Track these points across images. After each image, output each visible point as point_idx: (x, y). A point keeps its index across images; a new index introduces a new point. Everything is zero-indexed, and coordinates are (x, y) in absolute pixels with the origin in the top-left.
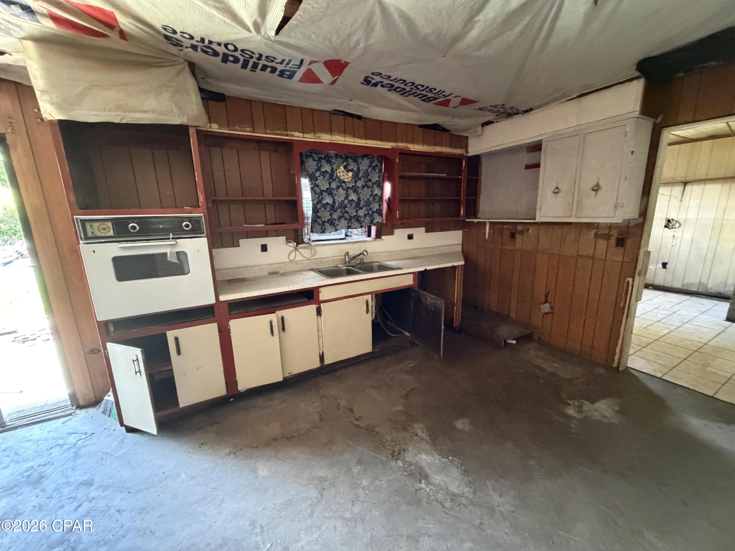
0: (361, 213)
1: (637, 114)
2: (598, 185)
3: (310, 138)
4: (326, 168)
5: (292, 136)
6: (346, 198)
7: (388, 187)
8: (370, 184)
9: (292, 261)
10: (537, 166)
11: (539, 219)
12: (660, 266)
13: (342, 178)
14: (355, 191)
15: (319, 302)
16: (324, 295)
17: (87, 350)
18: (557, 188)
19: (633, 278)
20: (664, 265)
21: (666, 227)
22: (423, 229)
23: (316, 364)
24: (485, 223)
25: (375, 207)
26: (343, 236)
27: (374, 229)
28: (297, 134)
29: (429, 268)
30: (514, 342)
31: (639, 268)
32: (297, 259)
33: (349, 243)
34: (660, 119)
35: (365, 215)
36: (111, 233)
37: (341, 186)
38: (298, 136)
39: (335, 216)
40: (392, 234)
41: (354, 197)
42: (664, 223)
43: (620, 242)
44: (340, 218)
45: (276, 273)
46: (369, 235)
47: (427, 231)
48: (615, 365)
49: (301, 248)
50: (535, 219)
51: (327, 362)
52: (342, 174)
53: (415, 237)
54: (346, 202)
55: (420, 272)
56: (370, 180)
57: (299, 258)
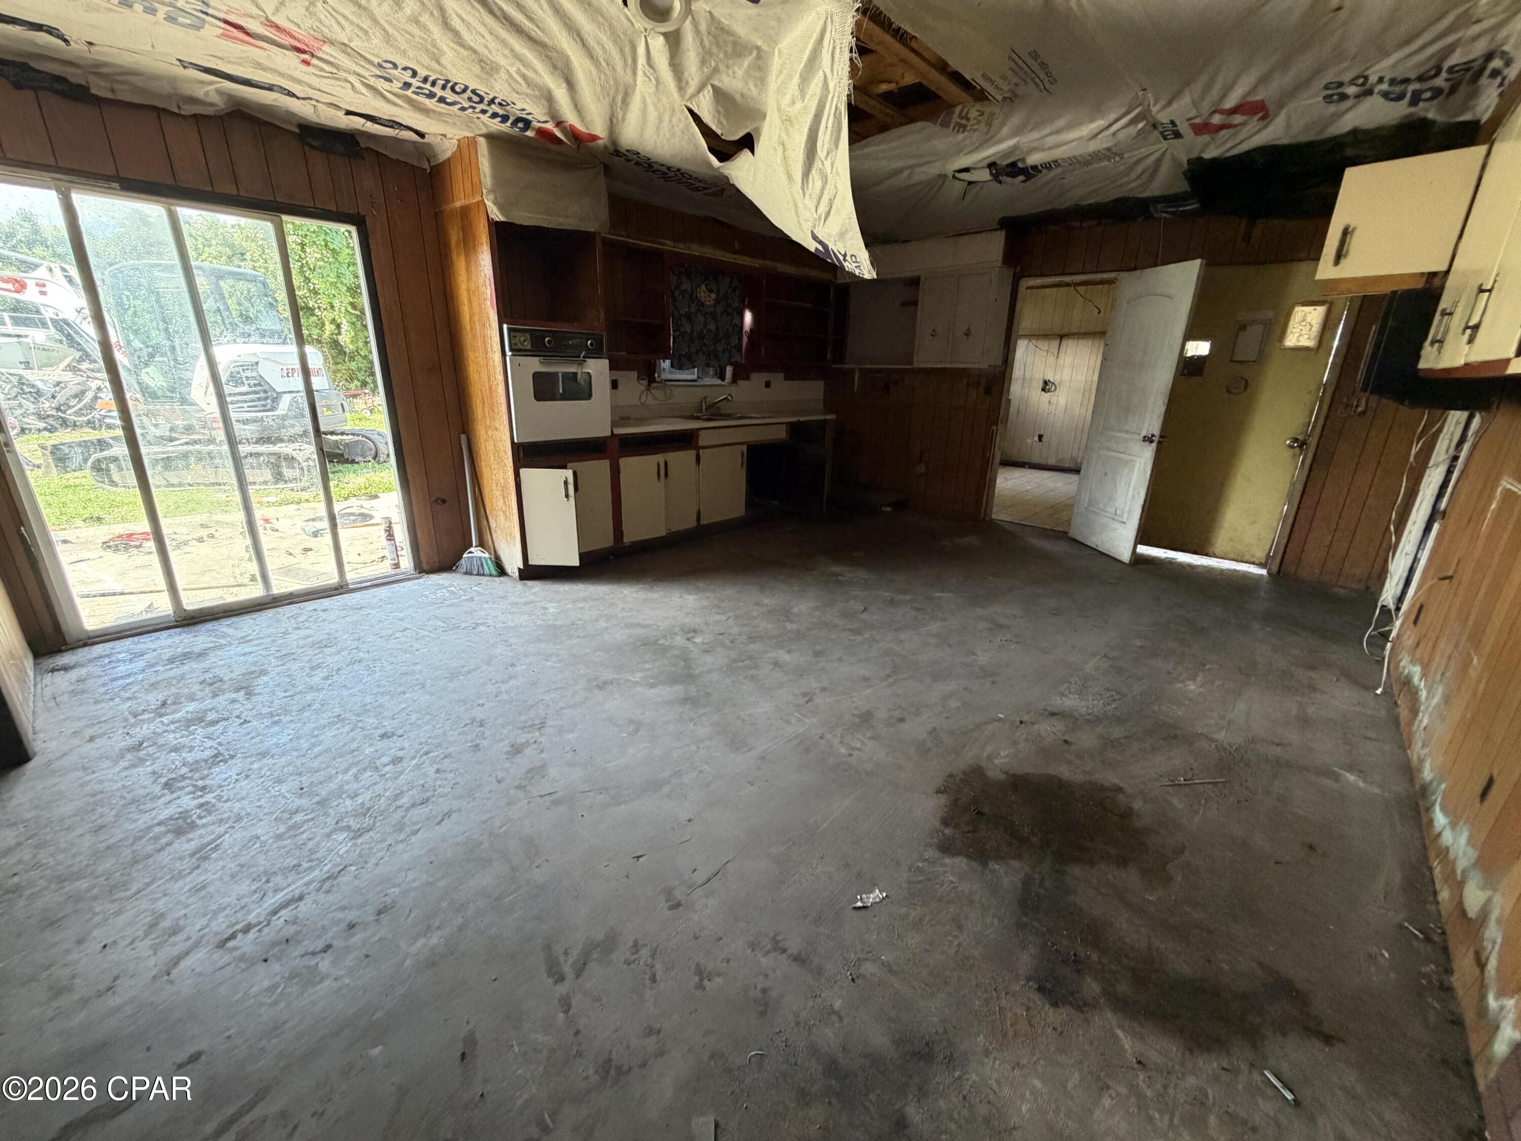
0: (720, 347)
1: (1000, 265)
2: (969, 330)
3: (681, 248)
4: (686, 286)
5: (664, 244)
6: (705, 326)
7: (748, 317)
8: (730, 310)
9: (643, 404)
10: (916, 303)
11: (916, 365)
12: (1036, 438)
13: (703, 299)
14: (715, 318)
15: (698, 448)
16: (704, 439)
17: (432, 499)
18: (934, 330)
19: (997, 425)
20: (1040, 437)
21: (1043, 390)
22: (781, 375)
23: (692, 523)
24: (853, 371)
25: (734, 342)
26: (695, 377)
27: (729, 370)
28: (668, 242)
29: (802, 419)
30: (889, 509)
31: (1001, 415)
32: (647, 403)
33: (704, 386)
34: (1018, 269)
35: (724, 351)
36: (529, 347)
37: (699, 310)
38: (669, 245)
39: (693, 350)
40: (748, 379)
41: (712, 327)
42: (1041, 385)
43: (988, 391)
44: (698, 352)
45: (628, 418)
46: (722, 377)
47: (786, 379)
48: (982, 517)
49: (654, 388)
50: (911, 364)
51: (703, 522)
52: (703, 294)
53: (773, 385)
54: (705, 332)
55: (791, 423)
56: (729, 305)
57: (651, 401)
